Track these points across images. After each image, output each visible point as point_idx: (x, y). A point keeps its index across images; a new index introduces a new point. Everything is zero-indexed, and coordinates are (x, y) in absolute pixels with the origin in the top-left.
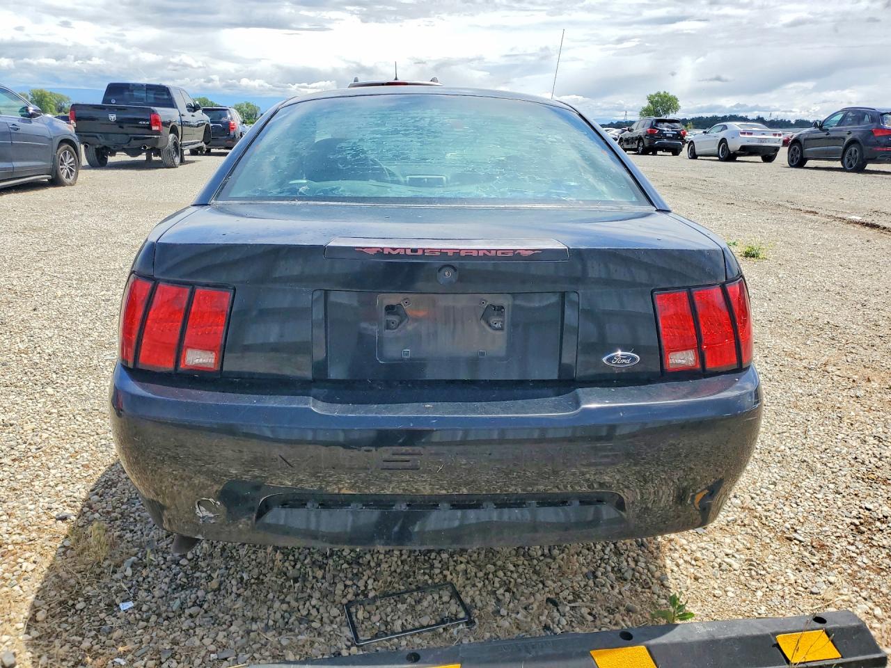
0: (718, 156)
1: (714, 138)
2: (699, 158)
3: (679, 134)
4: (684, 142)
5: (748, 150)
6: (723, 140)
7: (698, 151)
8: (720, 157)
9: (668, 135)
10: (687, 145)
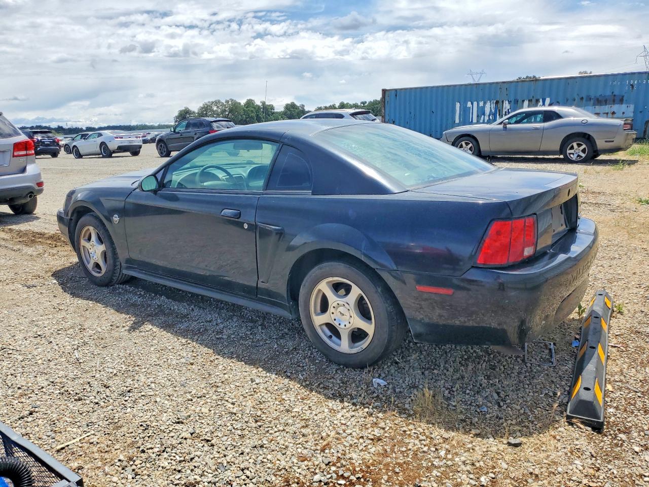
0: (101, 154)
1: (94, 143)
2: (83, 157)
3: (54, 141)
4: (60, 147)
5: (122, 149)
6: (103, 144)
7: (82, 152)
8: (103, 155)
9: (46, 143)
10: (62, 149)
